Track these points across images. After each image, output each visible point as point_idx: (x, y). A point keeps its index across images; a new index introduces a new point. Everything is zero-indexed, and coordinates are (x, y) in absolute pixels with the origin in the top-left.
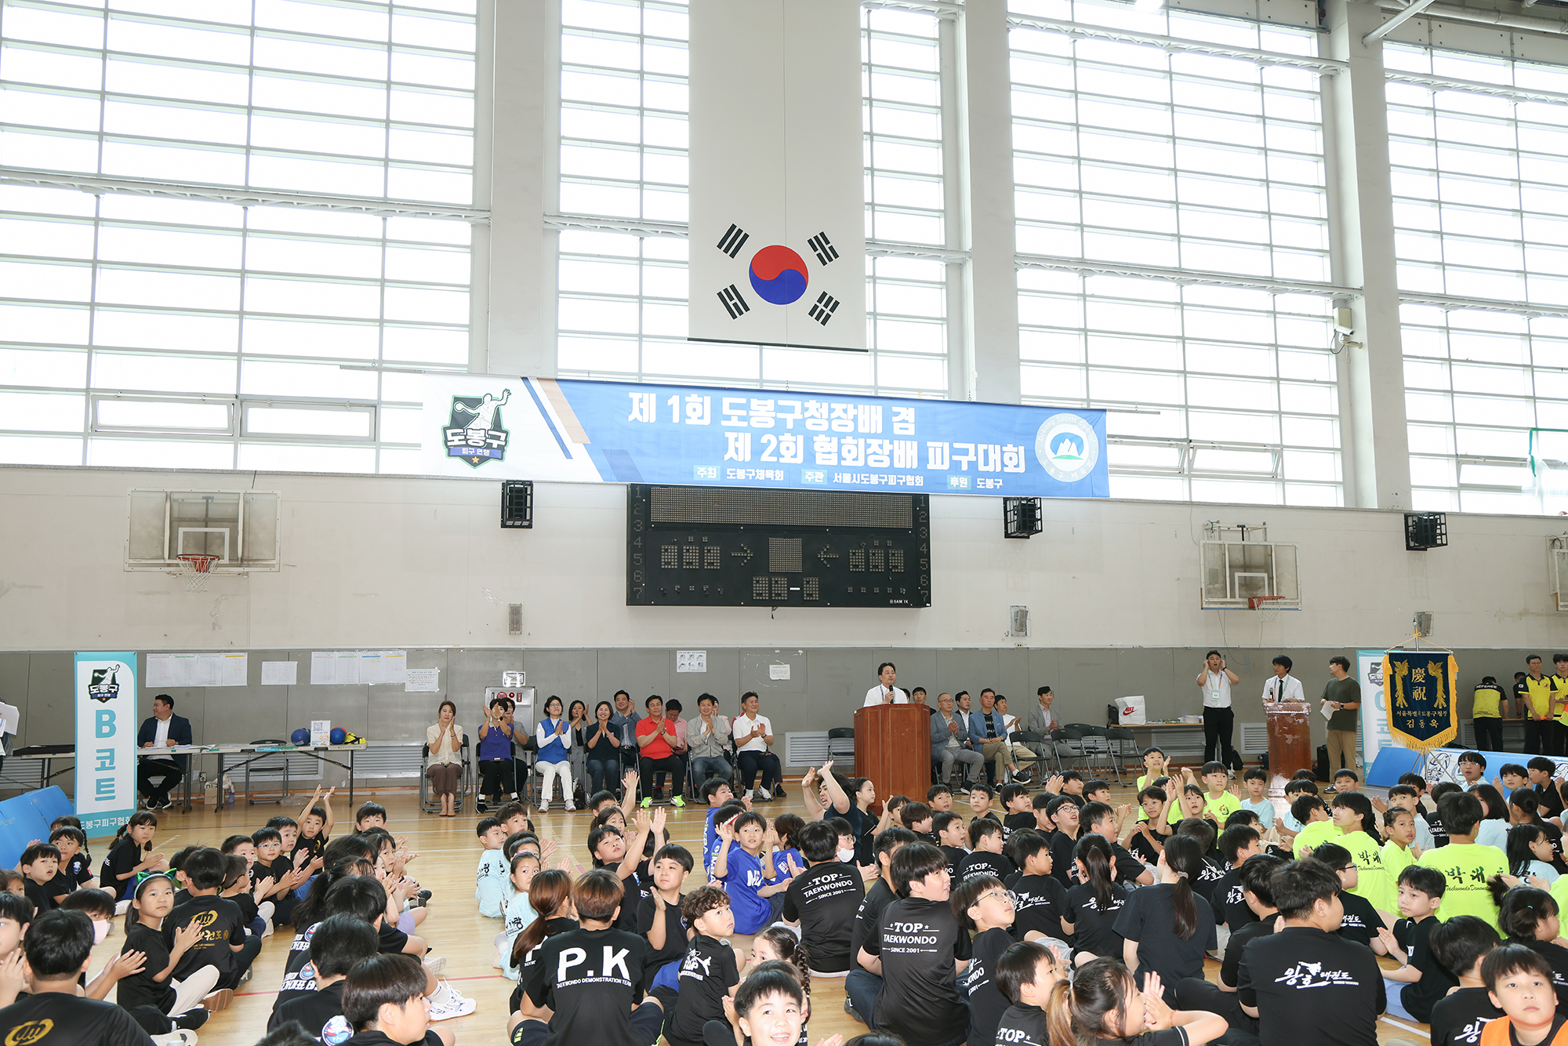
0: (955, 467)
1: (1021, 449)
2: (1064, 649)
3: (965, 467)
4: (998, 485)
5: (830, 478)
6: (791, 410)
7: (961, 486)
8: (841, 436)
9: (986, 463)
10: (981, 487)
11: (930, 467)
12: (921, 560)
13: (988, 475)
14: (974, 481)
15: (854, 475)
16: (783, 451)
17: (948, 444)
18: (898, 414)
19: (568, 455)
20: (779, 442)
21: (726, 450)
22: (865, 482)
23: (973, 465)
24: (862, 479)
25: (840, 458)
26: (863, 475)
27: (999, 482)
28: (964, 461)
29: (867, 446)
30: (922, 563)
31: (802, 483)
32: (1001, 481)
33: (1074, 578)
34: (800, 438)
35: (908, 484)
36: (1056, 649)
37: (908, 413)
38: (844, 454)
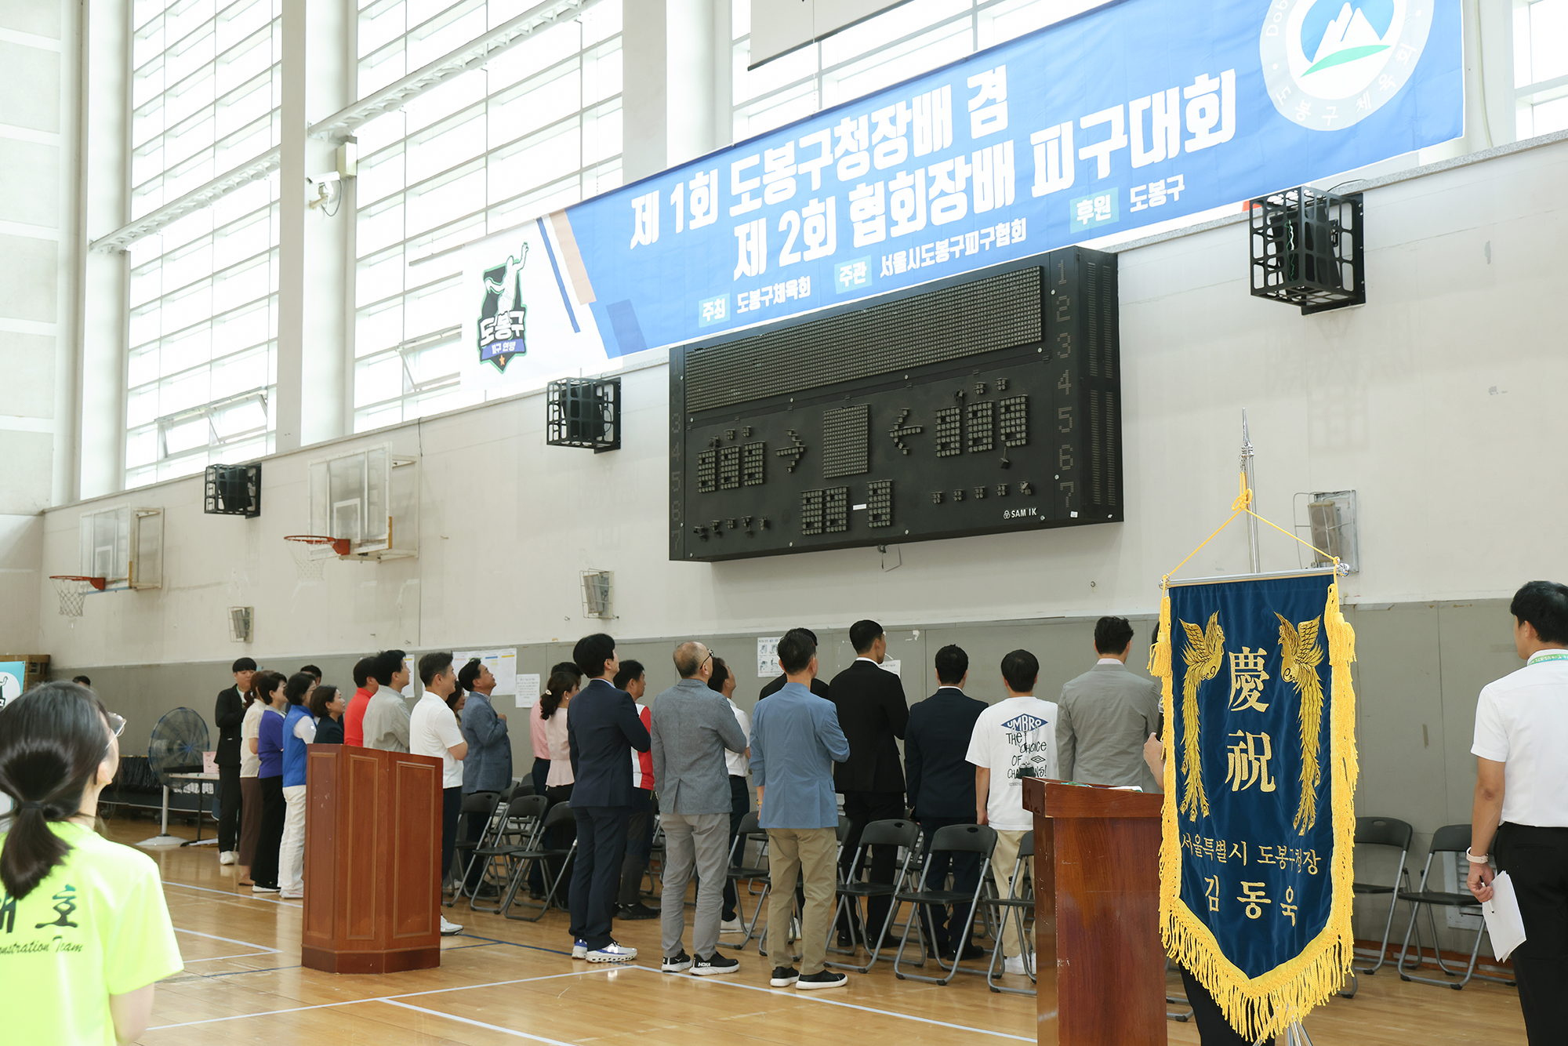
0: (1086, 179)
1: (1229, 77)
2: (1457, 605)
3: (1104, 170)
4: (1175, 191)
5: (876, 269)
6: (814, 151)
7: (1099, 218)
8: (889, 174)
9: (1148, 146)
10: (1140, 207)
11: (1039, 189)
12: (1061, 410)
13: (1152, 173)
14: (1123, 200)
15: (911, 251)
16: (810, 239)
17: (1070, 124)
18: (977, 90)
19: (577, 329)
20: (803, 220)
21: (734, 262)
22: (929, 263)
23: (1121, 158)
24: (924, 256)
25: (891, 223)
26: (924, 247)
27: (1175, 184)
28: (1101, 152)
29: (930, 181)
30: (1061, 417)
31: (839, 291)
32: (1180, 178)
33: (1493, 390)
34: (831, 201)
35: (999, 245)
36: (1434, 605)
37: (992, 80)
38: (897, 213)
